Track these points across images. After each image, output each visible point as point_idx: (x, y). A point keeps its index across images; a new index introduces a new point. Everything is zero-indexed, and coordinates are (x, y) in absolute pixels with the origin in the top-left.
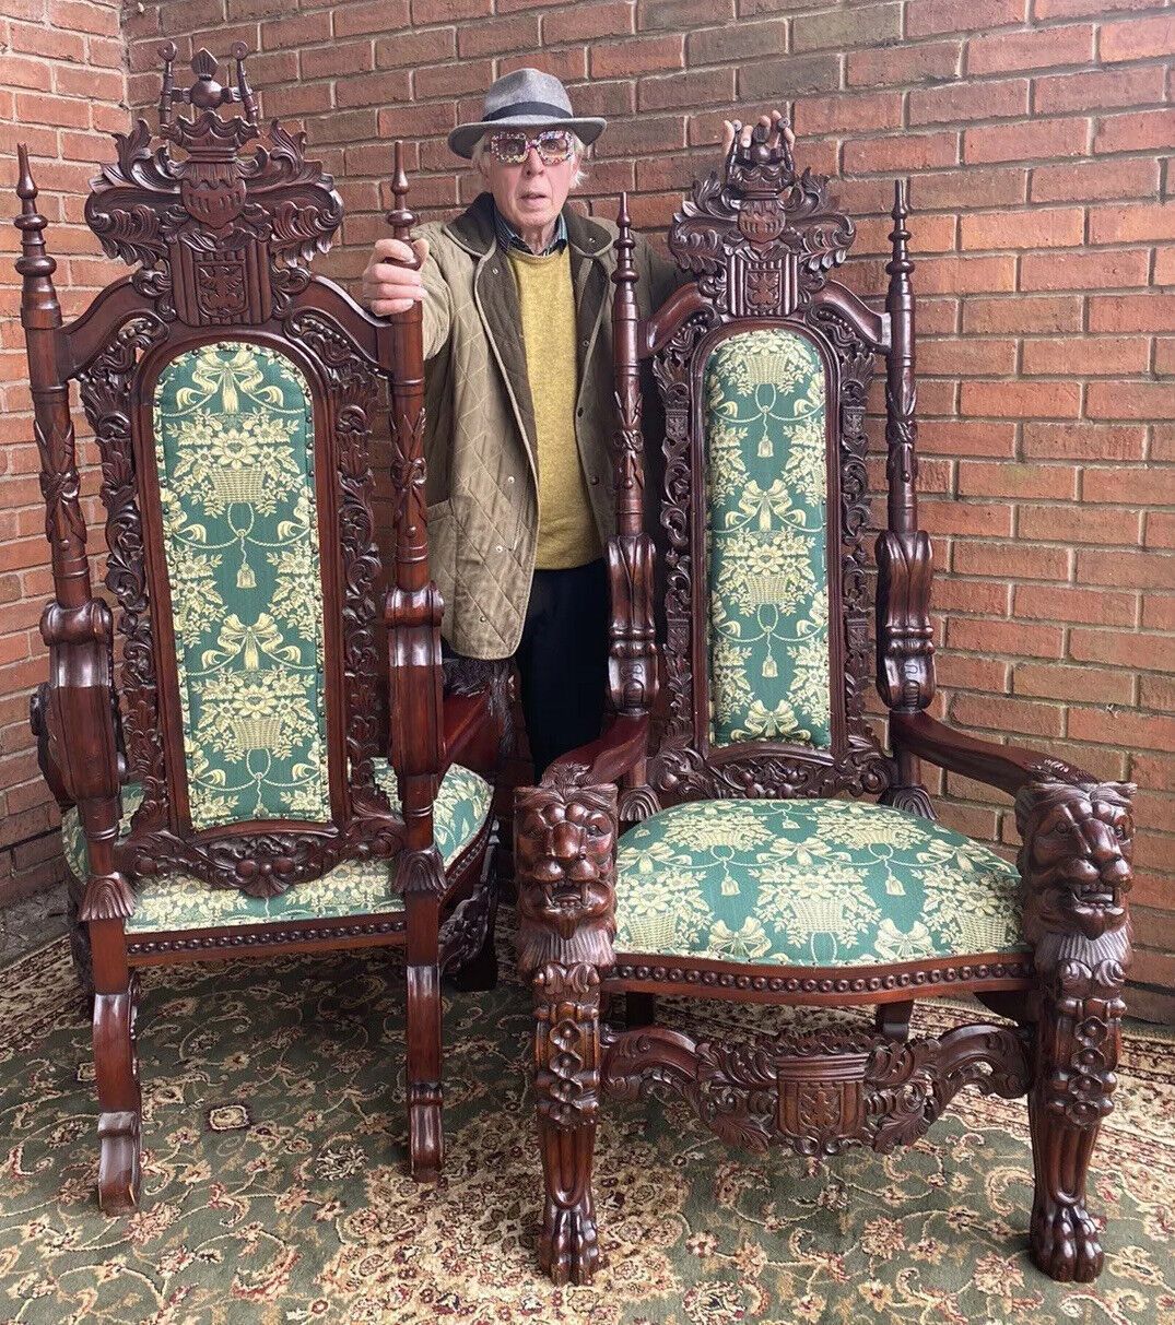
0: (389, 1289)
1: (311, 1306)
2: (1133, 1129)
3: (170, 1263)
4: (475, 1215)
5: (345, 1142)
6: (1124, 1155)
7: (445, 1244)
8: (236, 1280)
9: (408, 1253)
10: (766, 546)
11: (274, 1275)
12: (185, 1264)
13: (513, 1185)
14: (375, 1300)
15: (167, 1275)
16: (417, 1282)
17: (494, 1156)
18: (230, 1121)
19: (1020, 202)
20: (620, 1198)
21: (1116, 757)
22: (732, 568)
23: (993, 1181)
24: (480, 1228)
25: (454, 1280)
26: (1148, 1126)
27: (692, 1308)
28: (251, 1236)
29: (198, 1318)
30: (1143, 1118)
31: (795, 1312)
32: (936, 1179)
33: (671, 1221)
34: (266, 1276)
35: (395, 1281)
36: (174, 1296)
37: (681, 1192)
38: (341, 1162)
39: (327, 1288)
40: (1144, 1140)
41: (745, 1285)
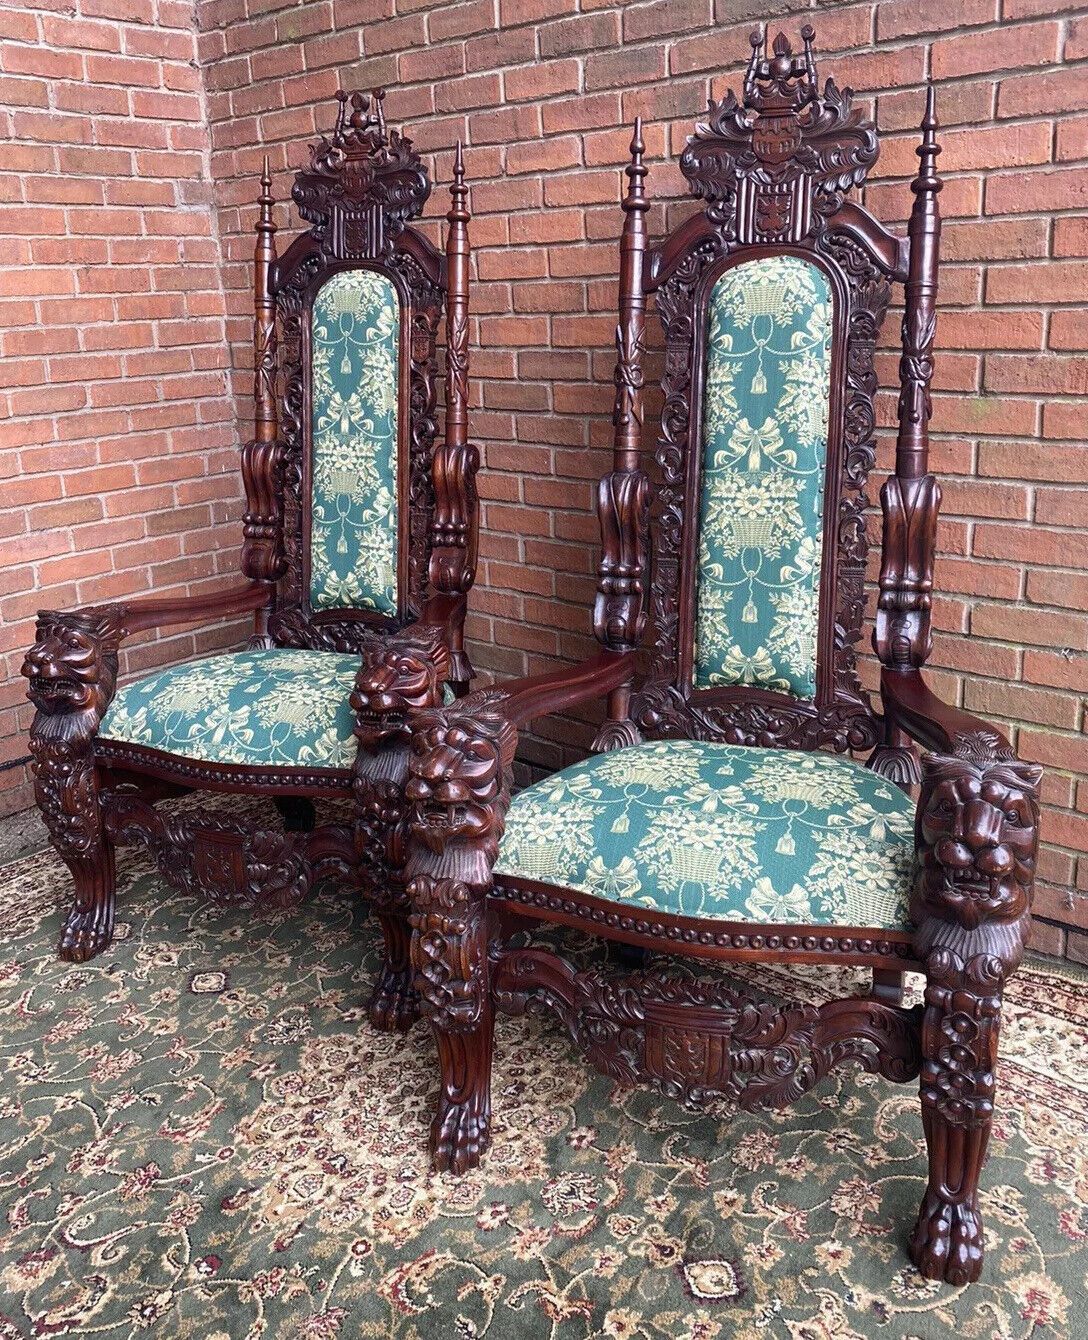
0: (289, 1144)
1: (219, 1151)
2: (1051, 1073)
3: (117, 1101)
4: (387, 1088)
5: (299, 1012)
6: (1033, 1096)
7: (351, 1112)
8: (165, 1123)
9: (317, 1116)
10: (754, 488)
11: (198, 1121)
12: (128, 1104)
13: (430, 1065)
14: (274, 1153)
15: (111, 1111)
16: (316, 1141)
17: (422, 1038)
18: (208, 986)
19: (986, 118)
20: (521, 1087)
21: (1071, 703)
22: (719, 509)
23: (886, 1109)
24: (388, 1100)
25: (350, 1143)
26: (1068, 1071)
27: (549, 1195)
28: (191, 1086)
29: (123, 1151)
30: (1067, 1063)
31: (646, 1209)
32: (830, 1101)
33: (561, 1113)
34: (192, 1121)
35: (297, 1139)
36: (112, 1130)
37: (580, 1087)
38: (288, 1030)
39: (239, 1137)
40: (1059, 1085)
41: (607, 1180)
